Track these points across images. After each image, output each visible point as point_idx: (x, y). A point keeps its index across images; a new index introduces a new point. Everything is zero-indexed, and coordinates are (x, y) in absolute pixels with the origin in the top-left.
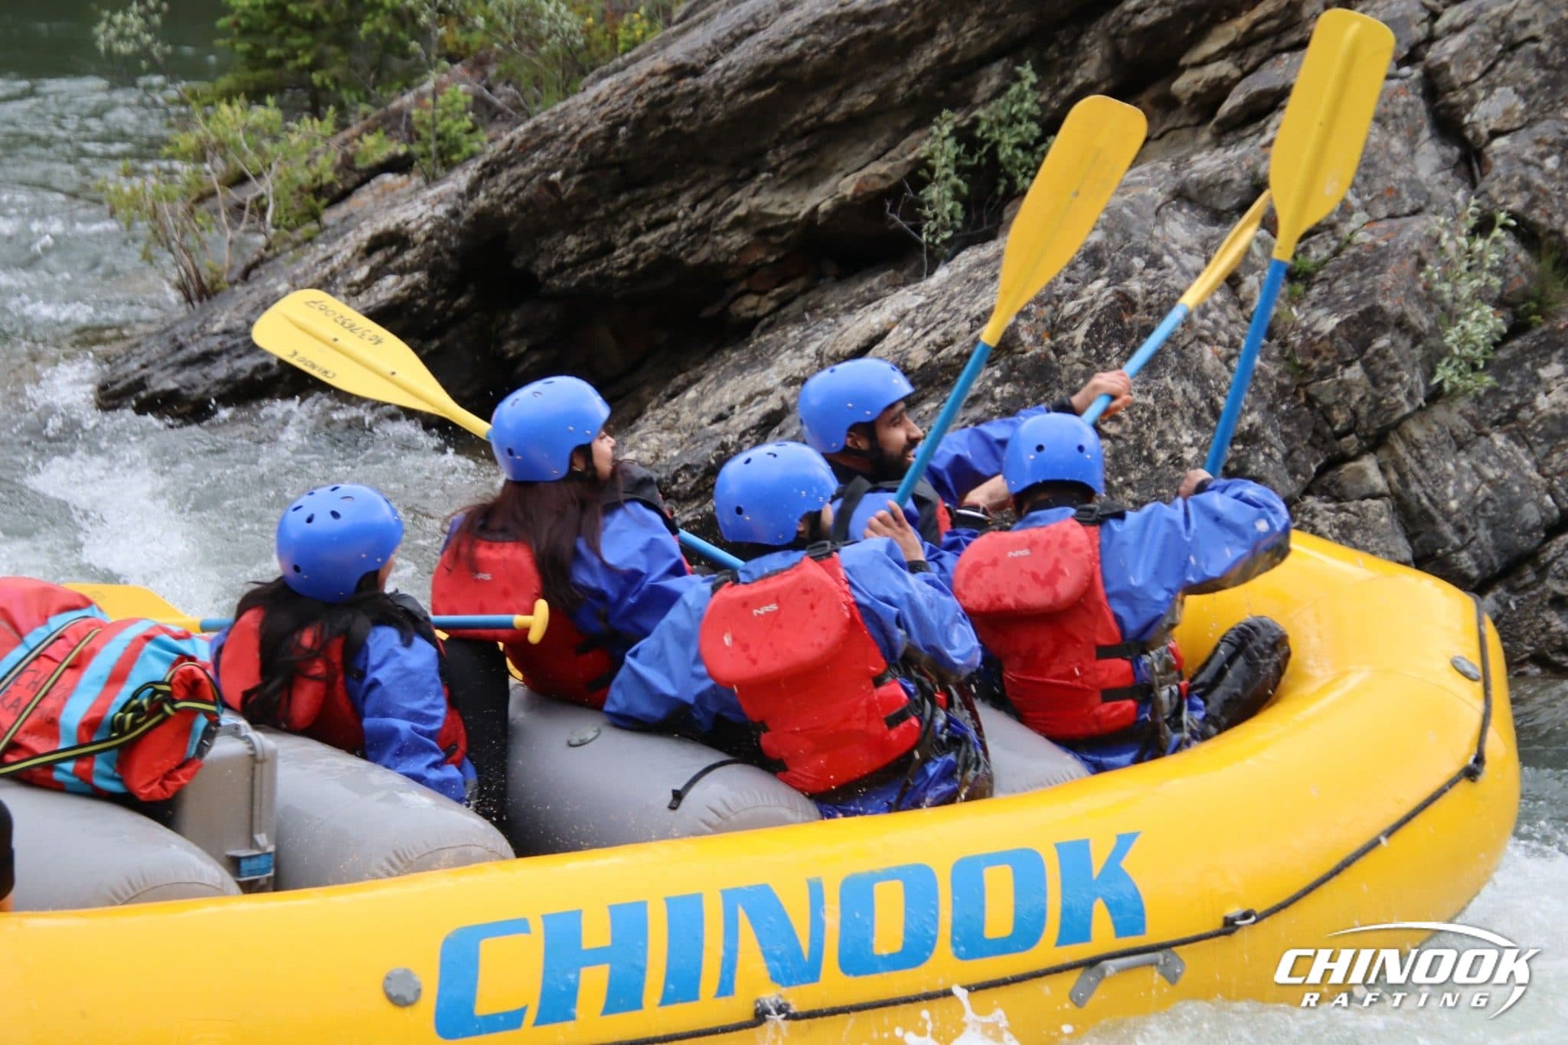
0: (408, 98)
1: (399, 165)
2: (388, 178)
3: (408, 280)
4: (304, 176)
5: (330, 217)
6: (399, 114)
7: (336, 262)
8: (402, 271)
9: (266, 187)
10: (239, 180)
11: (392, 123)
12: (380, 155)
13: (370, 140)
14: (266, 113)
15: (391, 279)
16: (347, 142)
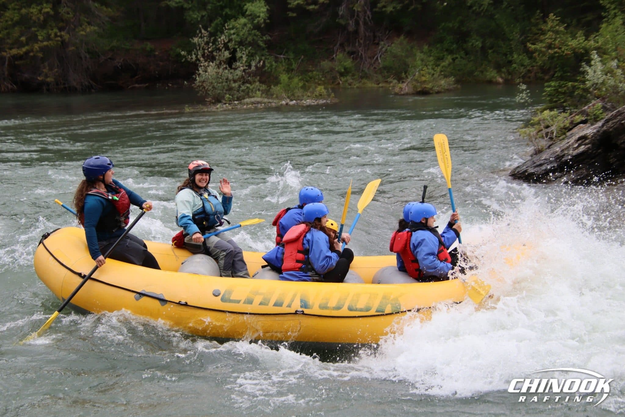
0: (586, 107)
1: (584, 122)
2: (581, 125)
3: (587, 146)
4: (562, 125)
5: (568, 134)
6: (584, 111)
7: (570, 143)
8: (585, 145)
9: (553, 128)
10: (547, 127)
11: (583, 113)
12: (579, 120)
13: (577, 117)
14: (555, 112)
15: (583, 146)
16: (571, 118)
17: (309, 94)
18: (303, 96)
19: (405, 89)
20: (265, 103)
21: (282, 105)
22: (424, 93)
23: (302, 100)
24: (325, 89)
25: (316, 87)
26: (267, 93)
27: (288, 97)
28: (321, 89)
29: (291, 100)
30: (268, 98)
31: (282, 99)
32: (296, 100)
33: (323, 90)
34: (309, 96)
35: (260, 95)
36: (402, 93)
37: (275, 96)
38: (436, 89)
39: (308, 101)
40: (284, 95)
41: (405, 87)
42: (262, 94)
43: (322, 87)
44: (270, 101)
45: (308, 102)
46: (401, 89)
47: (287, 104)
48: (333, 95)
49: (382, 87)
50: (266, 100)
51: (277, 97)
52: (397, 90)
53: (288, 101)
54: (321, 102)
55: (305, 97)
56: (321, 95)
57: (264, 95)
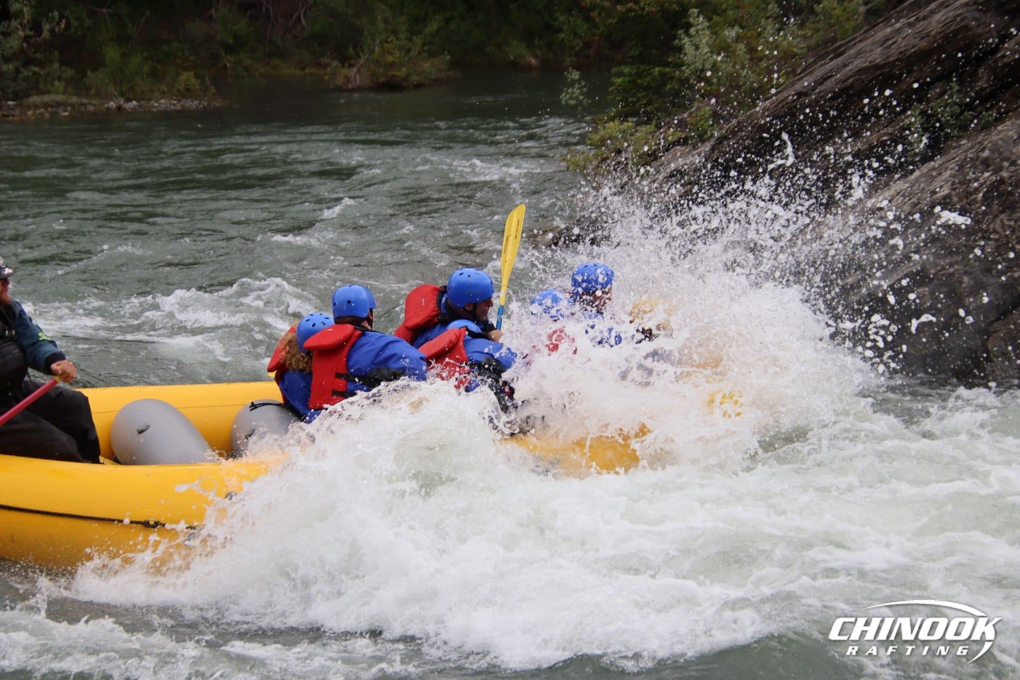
1: (682, 142)
2: (677, 148)
5: (656, 165)
6: (682, 121)
9: (627, 154)
10: (617, 152)
12: (676, 139)
14: (628, 125)
16: (662, 134)
17: (164, 88)
18: (152, 92)
19: (355, 79)
20: (73, 106)
21: (108, 109)
22: (392, 86)
23: (149, 100)
24: (196, 77)
25: (178, 75)
26: (78, 85)
27: (122, 95)
28: (187, 78)
29: (129, 100)
30: (80, 96)
31: (109, 97)
32: (138, 101)
33: (193, 80)
34: (164, 93)
35: (61, 89)
36: (350, 86)
37: (93, 91)
38: (415, 78)
39: (163, 101)
40: (112, 89)
41: (356, 75)
42: (65, 88)
43: (191, 74)
44: (85, 101)
45: (162, 104)
46: (347, 78)
47: (119, 108)
48: (212, 89)
49: (311, 74)
50: (74, 100)
51: (98, 94)
52: (340, 81)
53: (122, 101)
54: (191, 104)
55: (157, 94)
56: (188, 90)
57: (70, 89)
